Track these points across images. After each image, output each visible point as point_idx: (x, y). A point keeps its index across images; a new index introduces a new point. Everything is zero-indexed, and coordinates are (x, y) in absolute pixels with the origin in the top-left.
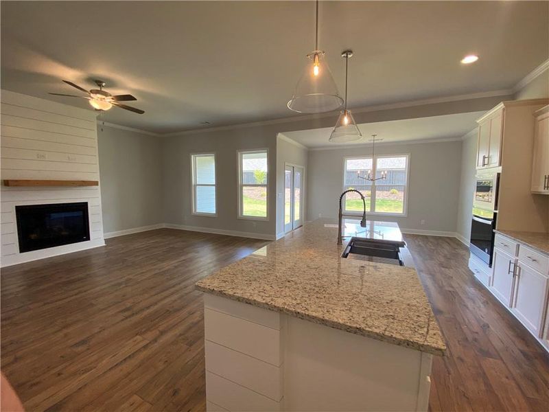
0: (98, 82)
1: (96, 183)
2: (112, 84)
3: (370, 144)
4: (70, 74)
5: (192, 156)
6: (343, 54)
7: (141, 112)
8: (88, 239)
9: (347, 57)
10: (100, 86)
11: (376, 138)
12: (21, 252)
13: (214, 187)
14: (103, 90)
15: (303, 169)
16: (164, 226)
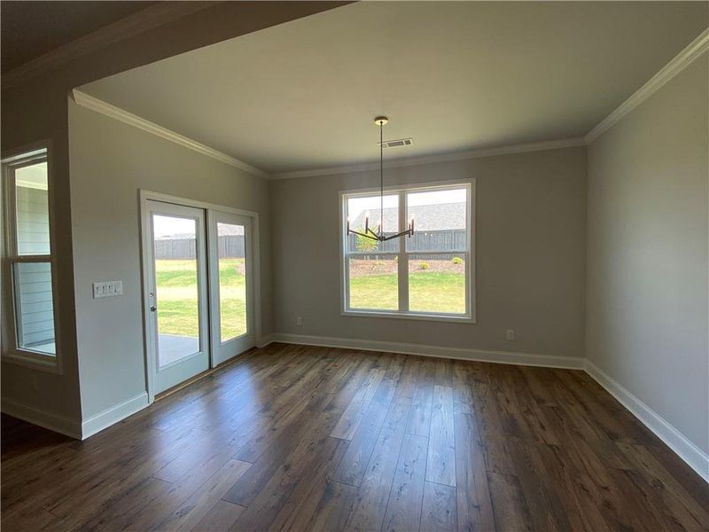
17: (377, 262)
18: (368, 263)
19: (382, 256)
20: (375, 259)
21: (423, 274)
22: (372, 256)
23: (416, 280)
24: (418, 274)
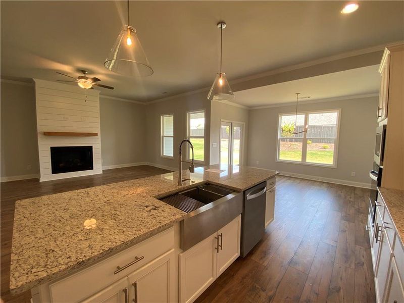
0: (83, 71)
1: (96, 135)
2: (91, 72)
3: (294, 102)
4: (66, 68)
5: (162, 117)
6: (218, 24)
7: (112, 88)
8: (92, 168)
9: (222, 27)
10: (85, 73)
11: (299, 96)
12: (53, 173)
13: (172, 138)
14: (86, 76)
15: (243, 124)
16: (146, 163)
17: (294, 143)
18: (289, 143)
19: (296, 140)
20: (292, 141)
21: (324, 151)
22: (291, 140)
23: (318, 154)
24: (320, 151)
